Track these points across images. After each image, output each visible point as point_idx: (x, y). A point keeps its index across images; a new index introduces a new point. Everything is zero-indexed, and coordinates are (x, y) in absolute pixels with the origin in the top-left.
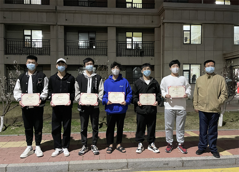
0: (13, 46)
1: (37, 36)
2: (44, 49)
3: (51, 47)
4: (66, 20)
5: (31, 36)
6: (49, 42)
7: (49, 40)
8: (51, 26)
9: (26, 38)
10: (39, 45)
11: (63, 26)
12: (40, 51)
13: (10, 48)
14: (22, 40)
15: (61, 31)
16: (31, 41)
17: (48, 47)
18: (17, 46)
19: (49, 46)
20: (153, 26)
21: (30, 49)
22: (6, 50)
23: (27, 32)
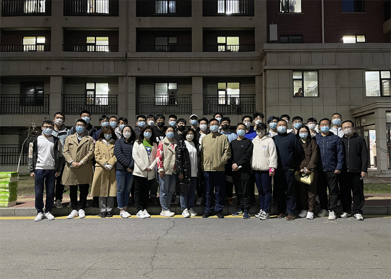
0: (73, 103)
1: (103, 90)
2: (110, 106)
3: (119, 104)
4: (139, 69)
5: (94, 90)
6: (116, 98)
7: (117, 95)
8: (119, 77)
9: (88, 93)
10: (104, 102)
11: (135, 78)
12: (105, 110)
13: (68, 106)
14: (84, 96)
15: (132, 84)
16: (95, 97)
17: (115, 104)
18: (78, 103)
19: (117, 102)
20: (252, 74)
21: (93, 107)
22: (64, 109)
23: (90, 86)
